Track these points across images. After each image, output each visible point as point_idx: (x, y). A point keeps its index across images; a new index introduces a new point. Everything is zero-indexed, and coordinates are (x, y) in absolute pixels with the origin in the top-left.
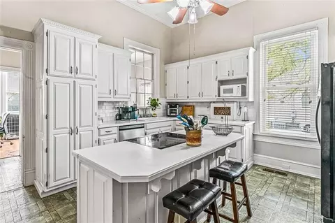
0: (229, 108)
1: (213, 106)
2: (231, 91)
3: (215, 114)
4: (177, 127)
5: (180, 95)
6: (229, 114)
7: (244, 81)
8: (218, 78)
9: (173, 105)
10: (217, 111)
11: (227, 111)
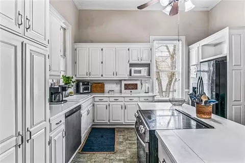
0: (136, 84)
1: (123, 83)
2: (140, 72)
3: (125, 89)
4: (95, 103)
5: (92, 73)
6: (137, 89)
7: (148, 65)
8: (131, 62)
9: (86, 83)
10: (127, 87)
11: (135, 87)
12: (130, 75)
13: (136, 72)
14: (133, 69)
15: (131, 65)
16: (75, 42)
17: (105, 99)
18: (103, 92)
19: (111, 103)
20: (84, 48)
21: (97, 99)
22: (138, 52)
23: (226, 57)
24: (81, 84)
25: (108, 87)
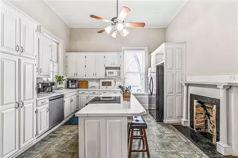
0: (111, 82)
1: (101, 81)
2: (112, 73)
3: (103, 85)
4: (79, 95)
5: (79, 74)
6: (111, 85)
7: (119, 68)
8: (106, 66)
9: (74, 81)
10: (104, 84)
11: (109, 84)
12: (106, 75)
13: (109, 73)
14: (108, 71)
15: (107, 68)
16: (67, 52)
17: (87, 92)
18: (87, 87)
19: (90, 95)
20: (72, 56)
21: (80, 92)
22: (112, 59)
23: (163, 63)
24: (70, 81)
25: (90, 84)
